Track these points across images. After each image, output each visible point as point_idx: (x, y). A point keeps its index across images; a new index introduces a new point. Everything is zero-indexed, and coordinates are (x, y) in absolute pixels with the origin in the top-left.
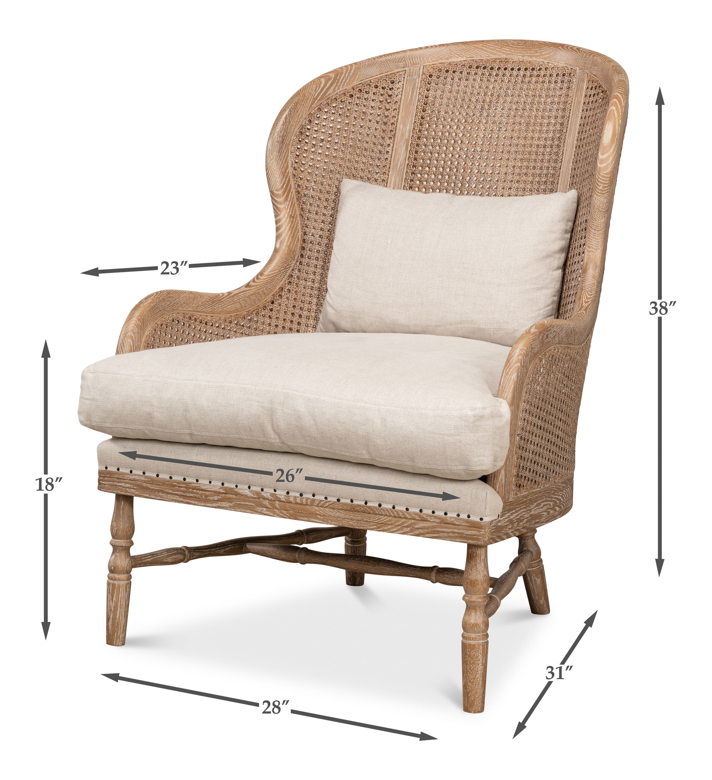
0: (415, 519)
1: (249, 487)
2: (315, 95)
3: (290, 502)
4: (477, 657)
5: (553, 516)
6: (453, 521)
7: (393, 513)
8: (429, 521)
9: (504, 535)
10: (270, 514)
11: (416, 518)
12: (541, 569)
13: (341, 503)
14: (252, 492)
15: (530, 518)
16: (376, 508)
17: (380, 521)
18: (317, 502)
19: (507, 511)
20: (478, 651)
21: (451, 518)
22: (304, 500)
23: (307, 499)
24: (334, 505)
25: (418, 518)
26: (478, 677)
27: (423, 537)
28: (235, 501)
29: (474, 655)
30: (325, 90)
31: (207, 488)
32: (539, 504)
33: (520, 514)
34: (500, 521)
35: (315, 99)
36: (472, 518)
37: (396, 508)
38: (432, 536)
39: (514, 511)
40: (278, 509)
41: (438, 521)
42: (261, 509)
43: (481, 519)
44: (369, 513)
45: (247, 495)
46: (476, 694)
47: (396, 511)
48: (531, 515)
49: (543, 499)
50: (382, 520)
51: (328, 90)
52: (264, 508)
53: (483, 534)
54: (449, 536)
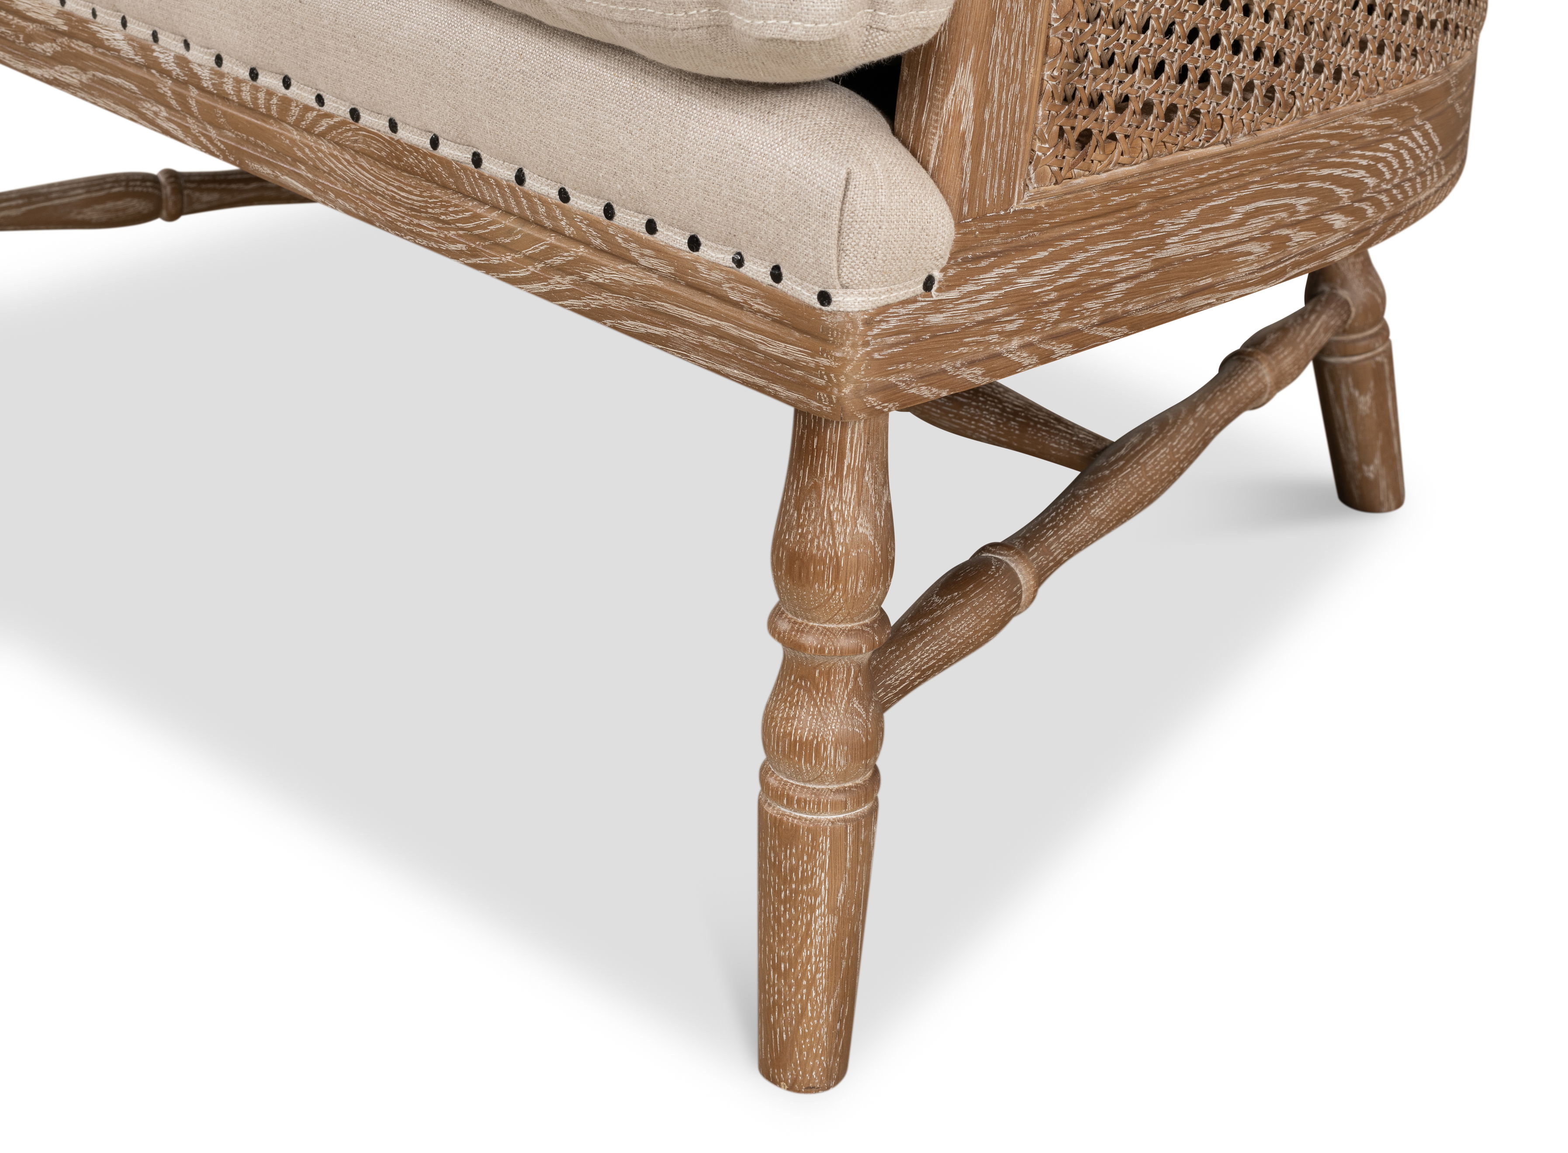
0: (588, 244)
1: (124, 23)
3: (223, 97)
4: (806, 880)
5: (1311, 250)
6: (720, 284)
7: (519, 204)
8: (634, 262)
9: (972, 364)
10: (174, 132)
11: (593, 241)
12: (1377, 363)
13: (361, 129)
14: (130, 39)
15: (1152, 276)
16: (465, 169)
17: (478, 227)
18: (295, 111)
19: (994, 254)
20: (811, 857)
21: (713, 266)
22: (261, 95)
23: (270, 94)
24: (341, 133)
25: (598, 242)
26: (809, 958)
27: (614, 327)
28: (97, 69)
29: (793, 869)
31: (28, 10)
32: (1225, 210)
33: (1083, 262)
34: (937, 307)
36: (789, 286)
37: (529, 182)
38: (643, 330)
39: (1042, 254)
40: (196, 118)
41: (668, 270)
42: (154, 109)
43: (824, 298)
44: (444, 186)
45: (118, 51)
46: (799, 1023)
47: (527, 196)
48: (1161, 265)
49: (1245, 186)
50: (482, 222)
52: (163, 108)
53: (829, 369)
54: (702, 345)
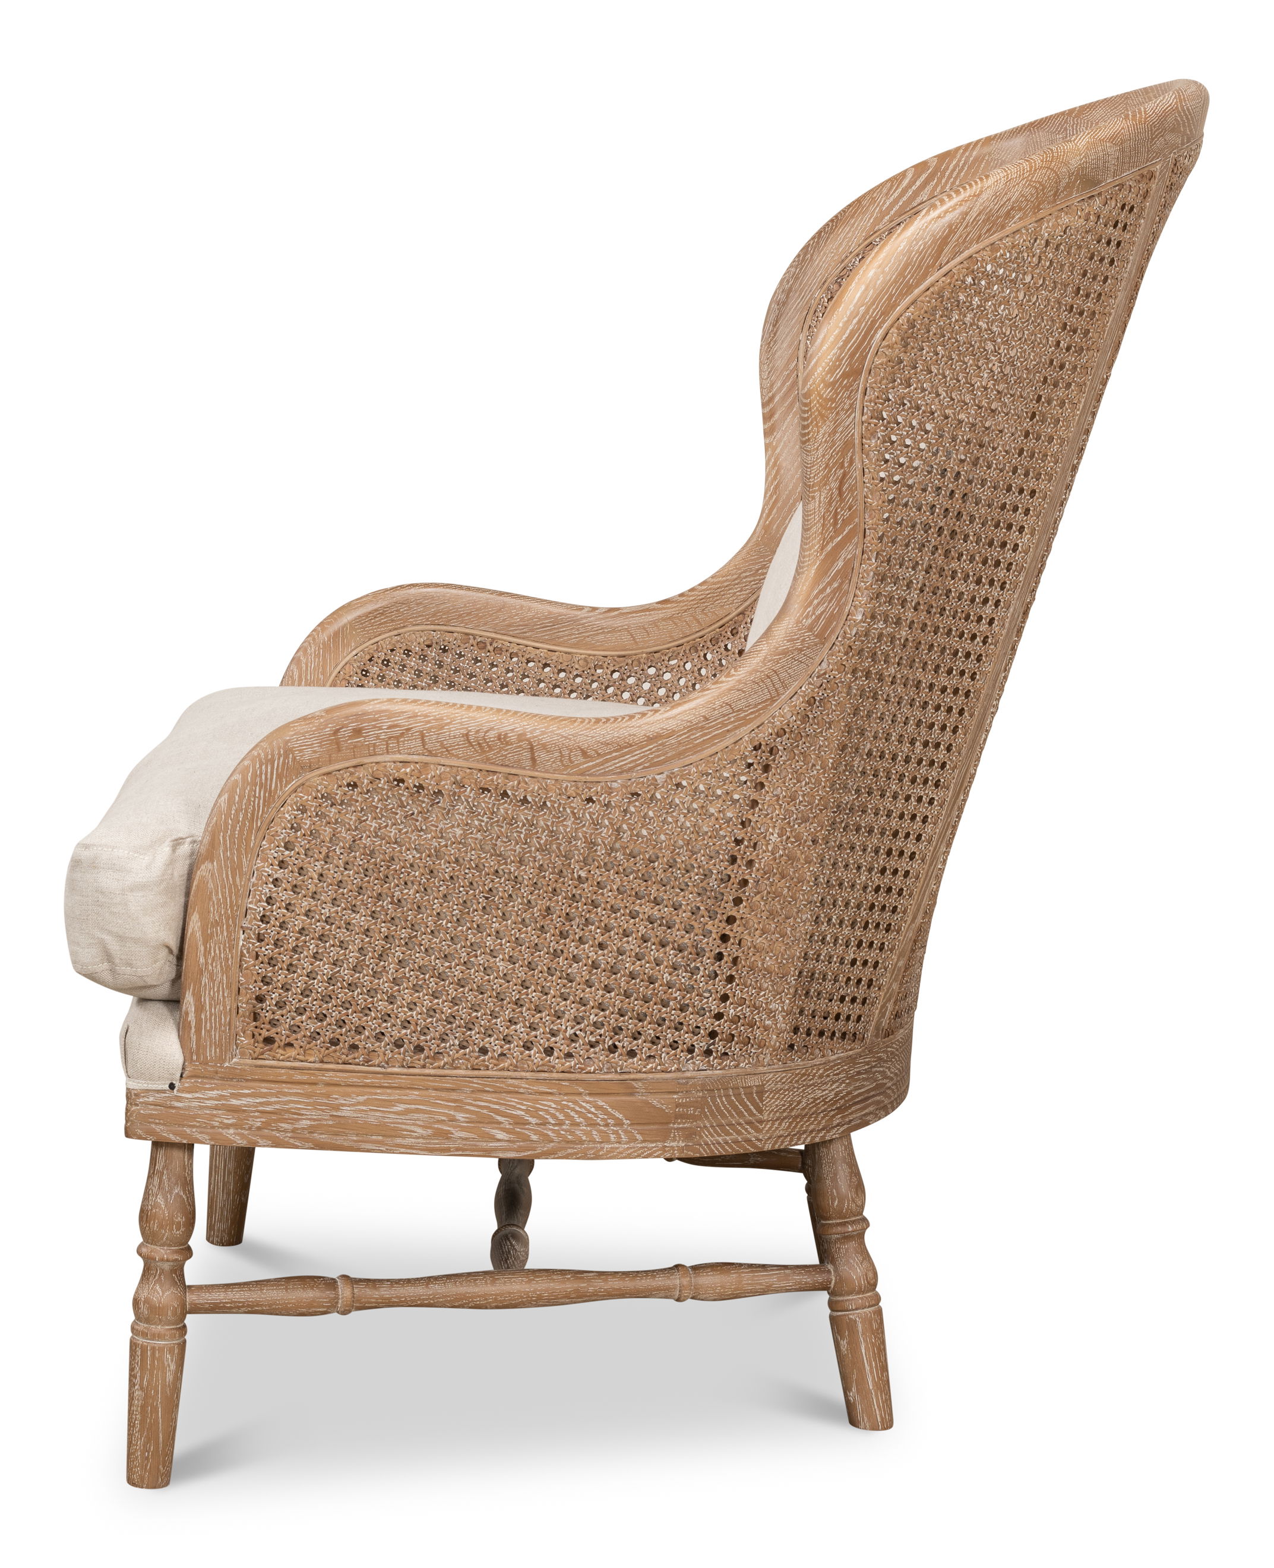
2: (884, 203)
30: (910, 192)
35: (883, 214)
51: (916, 193)
